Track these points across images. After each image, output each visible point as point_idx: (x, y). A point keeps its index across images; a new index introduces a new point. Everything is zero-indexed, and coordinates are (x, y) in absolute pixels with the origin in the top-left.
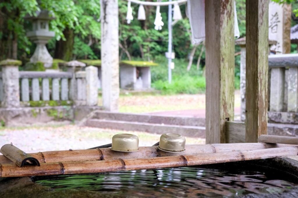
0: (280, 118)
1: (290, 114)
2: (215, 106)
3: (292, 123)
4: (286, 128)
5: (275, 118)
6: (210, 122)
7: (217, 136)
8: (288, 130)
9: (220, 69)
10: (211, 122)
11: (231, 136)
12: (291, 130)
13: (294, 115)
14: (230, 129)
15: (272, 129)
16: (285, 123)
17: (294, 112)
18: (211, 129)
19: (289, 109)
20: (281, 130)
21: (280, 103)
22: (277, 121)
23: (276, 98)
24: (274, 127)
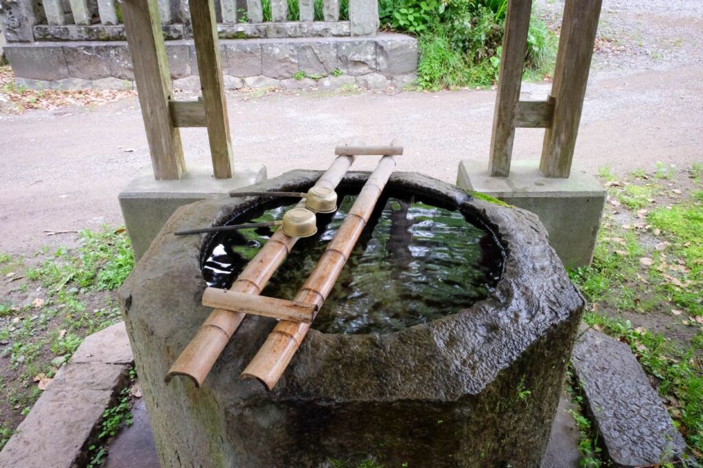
0: (68, 34)
1: (80, 28)
2: (153, 84)
3: (87, 40)
4: (81, 46)
5: (59, 34)
6: (148, 105)
7: (164, 121)
8: (84, 49)
9: (153, 35)
10: (150, 106)
11: (179, 119)
12: (88, 48)
13: (86, 28)
14: (177, 110)
15: (61, 49)
16: (76, 41)
17: (85, 24)
18: (152, 113)
19: (76, 21)
20: (75, 50)
21: (60, 14)
22: (63, 38)
23: (53, 6)
24: (62, 47)
